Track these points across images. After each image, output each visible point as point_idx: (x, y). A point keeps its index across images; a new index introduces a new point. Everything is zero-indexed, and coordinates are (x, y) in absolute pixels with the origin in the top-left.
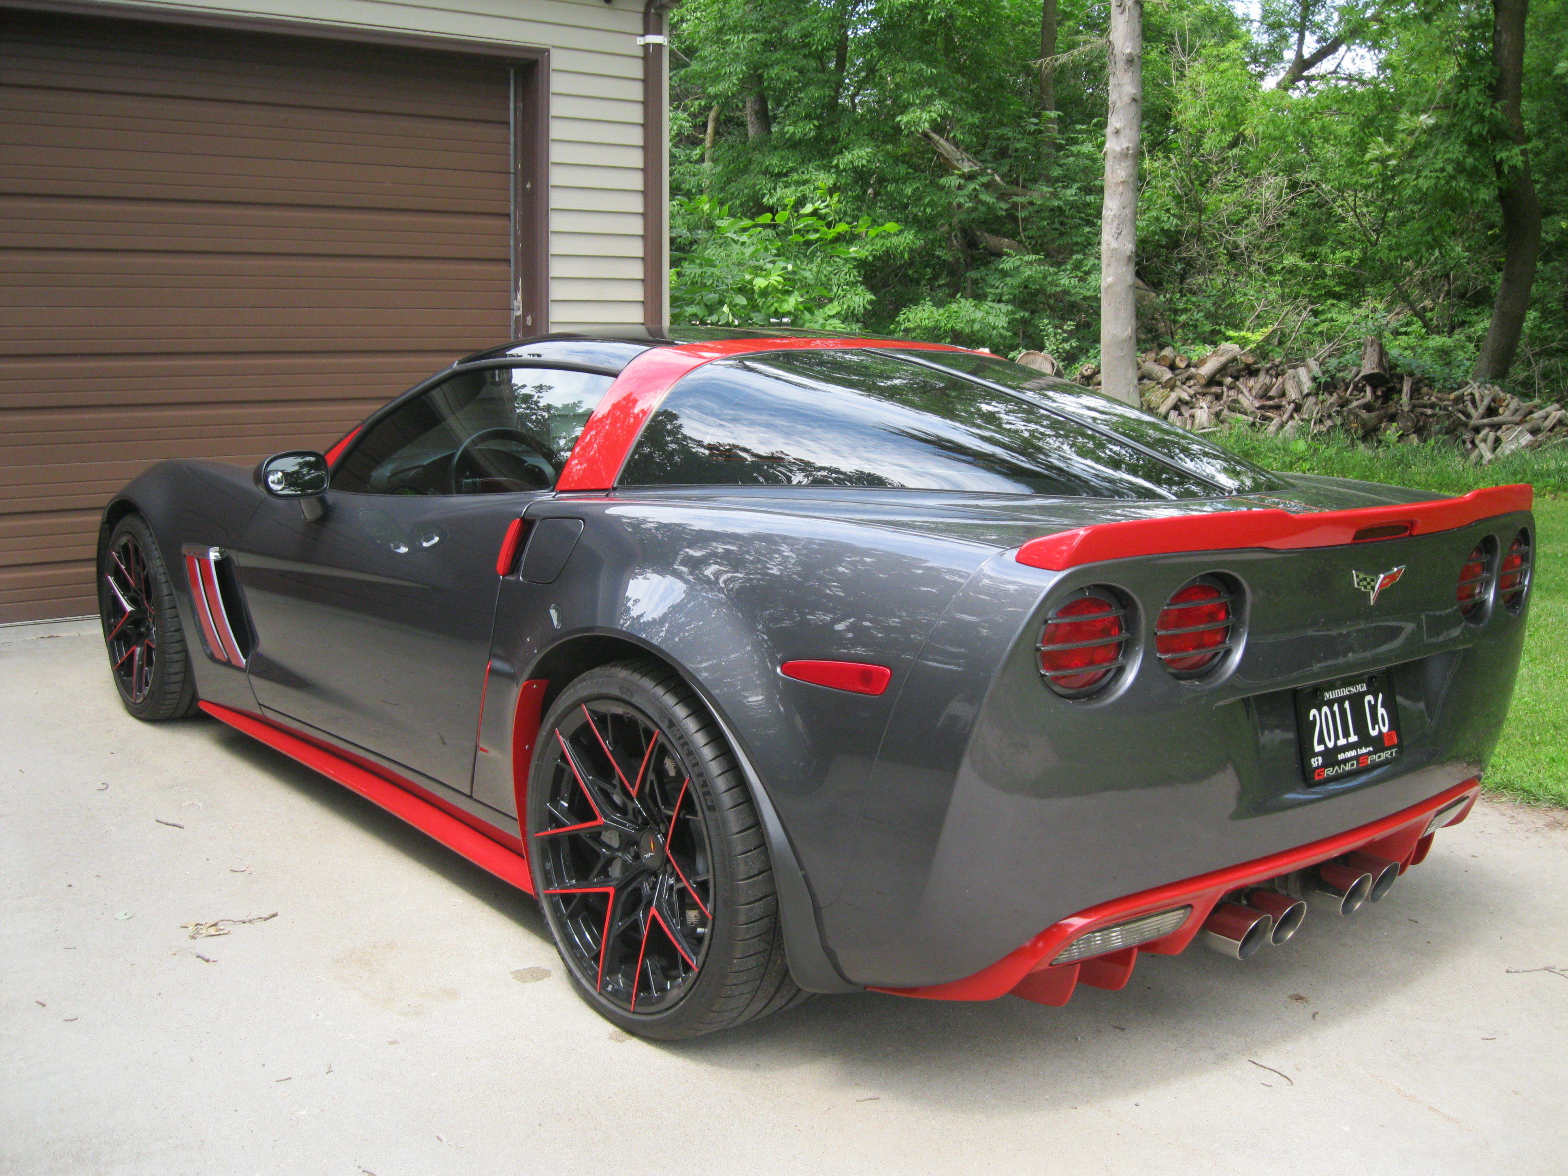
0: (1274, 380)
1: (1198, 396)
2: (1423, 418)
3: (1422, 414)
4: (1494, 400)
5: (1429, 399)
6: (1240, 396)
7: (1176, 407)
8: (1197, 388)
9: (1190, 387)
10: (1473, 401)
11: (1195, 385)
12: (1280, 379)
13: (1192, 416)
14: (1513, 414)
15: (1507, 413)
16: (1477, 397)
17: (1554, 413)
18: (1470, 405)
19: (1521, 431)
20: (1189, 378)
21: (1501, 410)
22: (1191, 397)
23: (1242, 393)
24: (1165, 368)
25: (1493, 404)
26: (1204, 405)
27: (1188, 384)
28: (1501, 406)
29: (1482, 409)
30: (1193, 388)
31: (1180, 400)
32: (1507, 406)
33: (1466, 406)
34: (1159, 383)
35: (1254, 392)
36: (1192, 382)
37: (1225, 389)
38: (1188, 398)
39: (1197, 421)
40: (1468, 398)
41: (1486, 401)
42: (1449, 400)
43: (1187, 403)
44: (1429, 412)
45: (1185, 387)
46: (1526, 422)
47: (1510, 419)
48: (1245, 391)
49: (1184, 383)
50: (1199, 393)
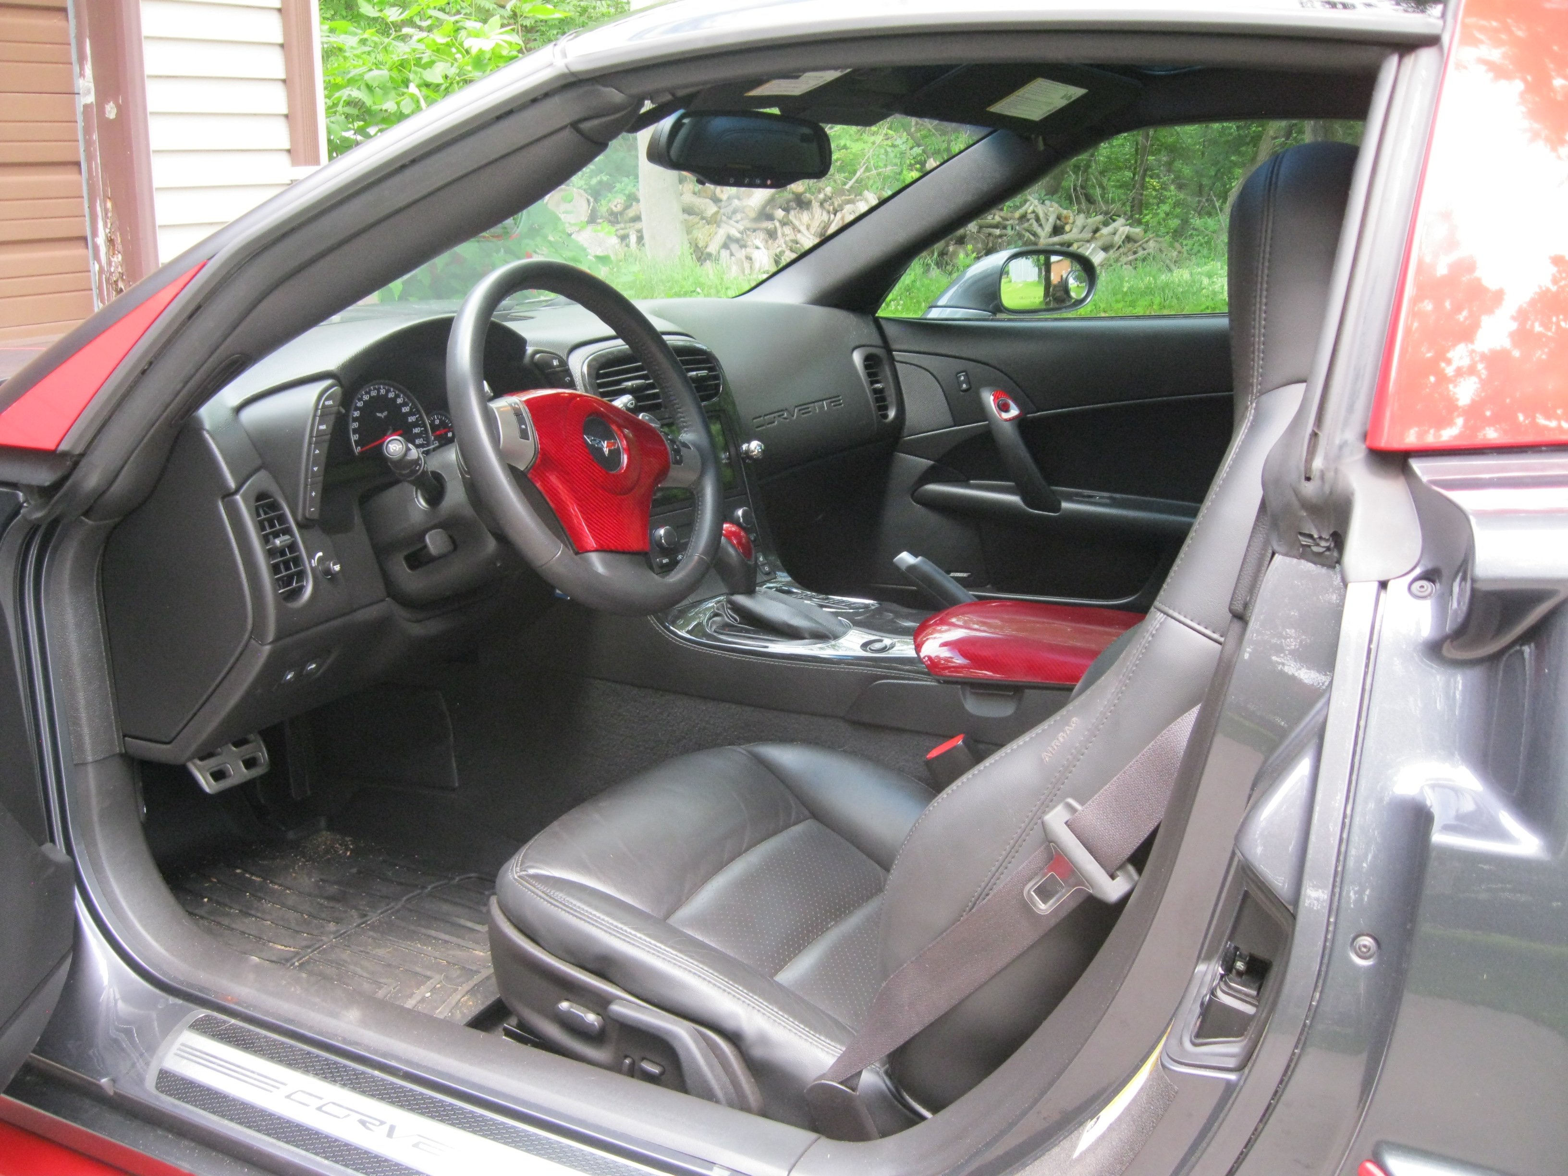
0: (832, 216)
1: (748, 233)
2: (991, 238)
3: (990, 234)
4: (1059, 218)
5: (993, 219)
6: (799, 236)
7: (725, 246)
8: (747, 224)
9: (737, 222)
10: (1038, 219)
11: (742, 219)
12: (839, 215)
13: (749, 258)
14: (1081, 231)
15: (1075, 230)
16: (1041, 216)
17: (1121, 229)
18: (1035, 224)
19: (1094, 249)
20: (735, 212)
21: (1067, 228)
22: (741, 233)
23: (799, 231)
24: (708, 200)
25: (1058, 222)
26: (758, 242)
27: (734, 219)
28: (1066, 224)
29: (1048, 228)
30: (741, 223)
31: (729, 237)
32: (1074, 223)
33: (1031, 225)
34: (703, 218)
35: (813, 230)
36: (738, 216)
37: (777, 224)
38: (738, 235)
39: (757, 265)
40: (1033, 215)
41: (1052, 219)
42: (1014, 219)
43: (737, 241)
44: (997, 232)
45: (732, 222)
46: (1096, 239)
47: (1081, 236)
48: (803, 228)
49: (730, 218)
50: (748, 229)
